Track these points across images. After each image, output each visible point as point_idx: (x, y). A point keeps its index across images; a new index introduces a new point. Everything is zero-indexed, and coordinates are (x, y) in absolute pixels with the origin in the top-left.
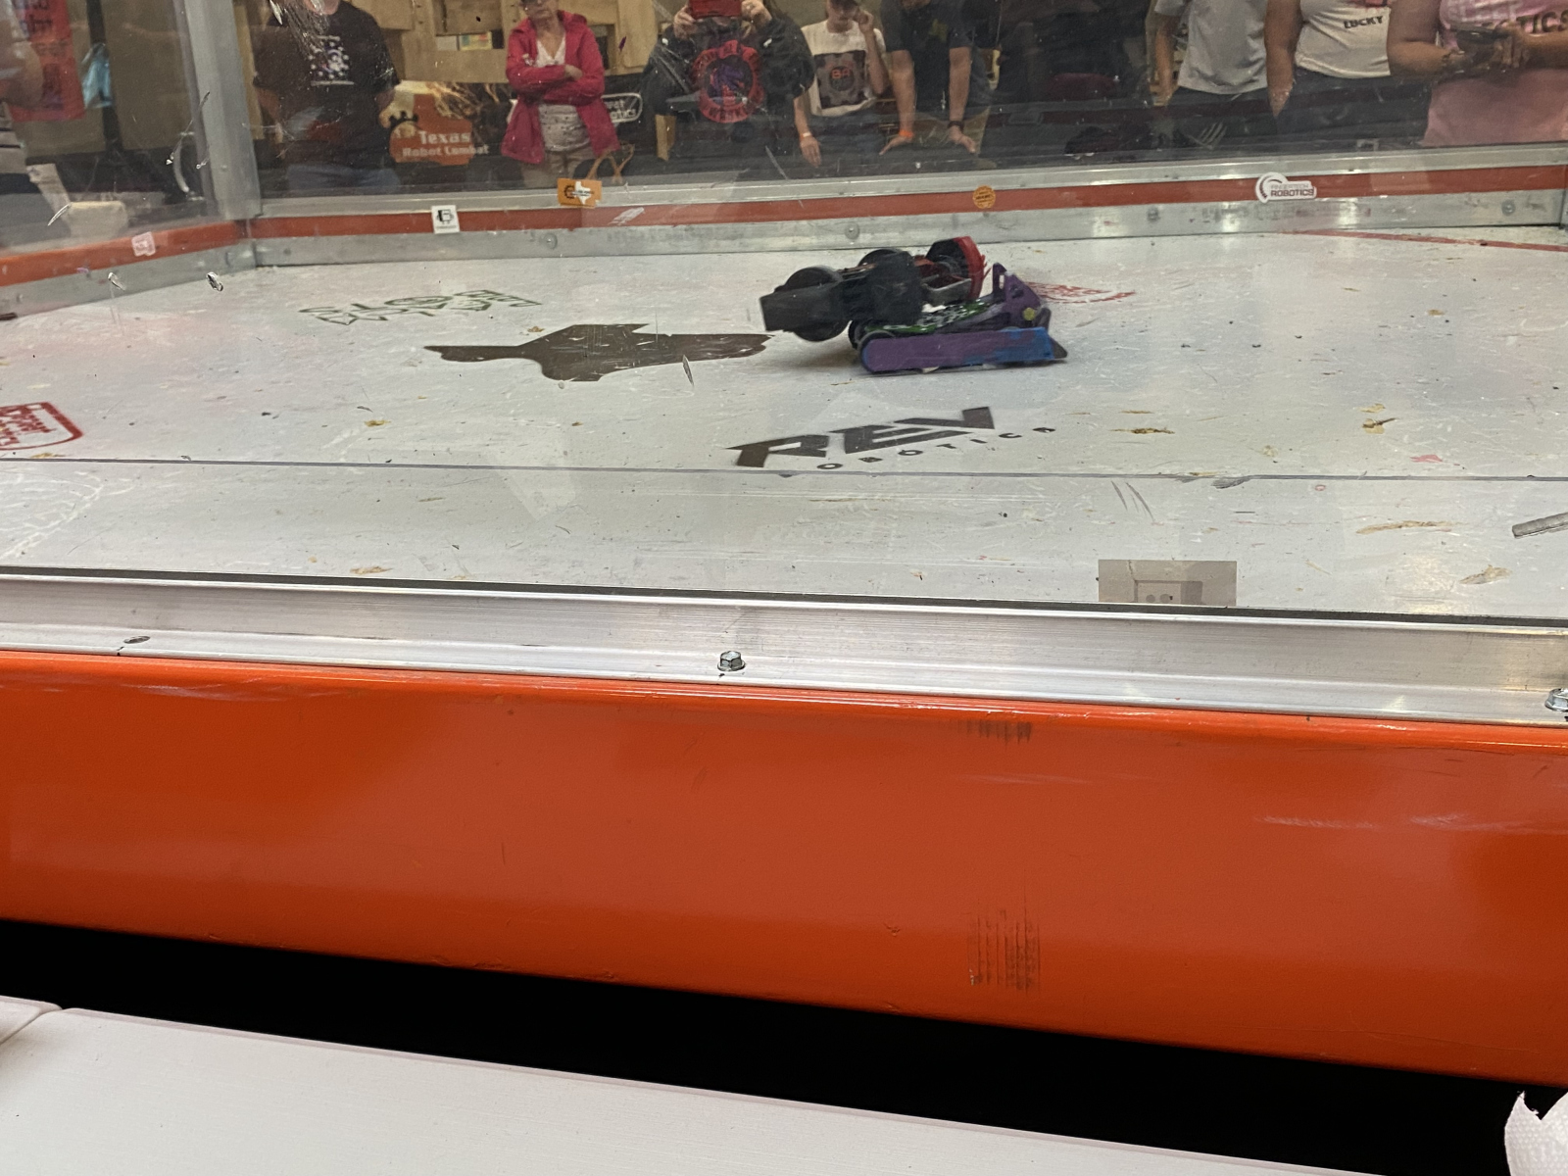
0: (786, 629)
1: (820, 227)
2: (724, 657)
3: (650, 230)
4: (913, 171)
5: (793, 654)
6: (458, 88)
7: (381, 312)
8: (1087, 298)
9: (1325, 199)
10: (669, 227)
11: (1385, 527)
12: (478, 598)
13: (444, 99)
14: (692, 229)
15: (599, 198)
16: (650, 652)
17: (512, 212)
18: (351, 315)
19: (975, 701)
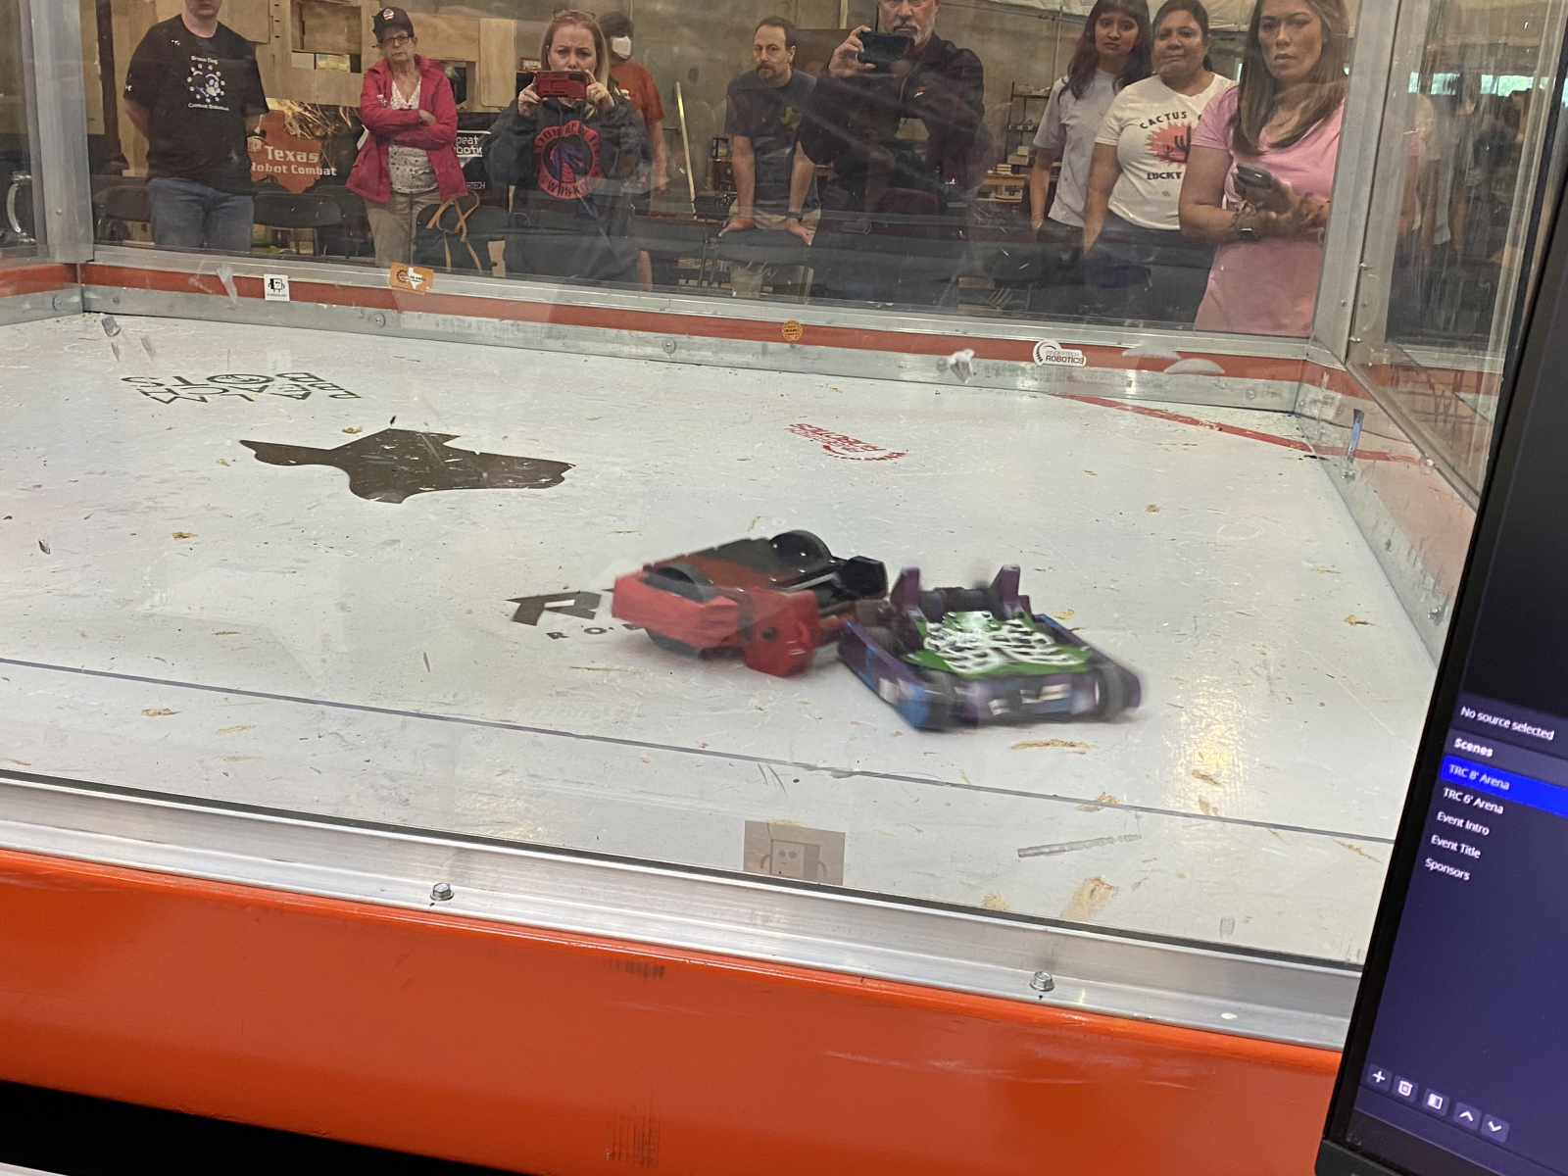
1: (640, 338)
2: (436, 889)
6: (309, 108)
7: (202, 391)
8: (863, 455)
9: (1093, 369)
13: (294, 117)
14: (518, 325)
15: (429, 285)
16: (378, 876)
17: (340, 286)
18: (170, 391)
19: (625, 944)
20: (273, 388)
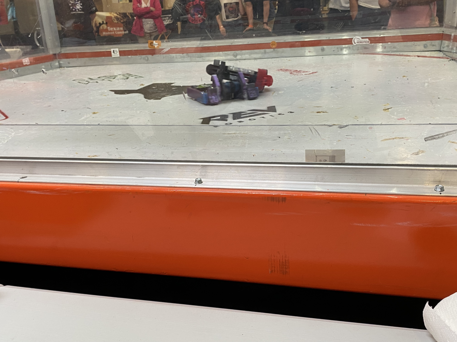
0: (214, 171)
1: (226, 54)
2: (196, 180)
3: (176, 55)
4: (252, 37)
5: (217, 178)
6: (119, 14)
7: (97, 80)
8: (304, 74)
9: (373, 44)
10: (181, 54)
11: (389, 139)
12: (124, 164)
13: (115, 17)
14: (188, 55)
15: (160, 46)
16: (175, 179)
17: (135, 50)
18: (87, 81)
19: (269, 191)
20: (117, 78)
